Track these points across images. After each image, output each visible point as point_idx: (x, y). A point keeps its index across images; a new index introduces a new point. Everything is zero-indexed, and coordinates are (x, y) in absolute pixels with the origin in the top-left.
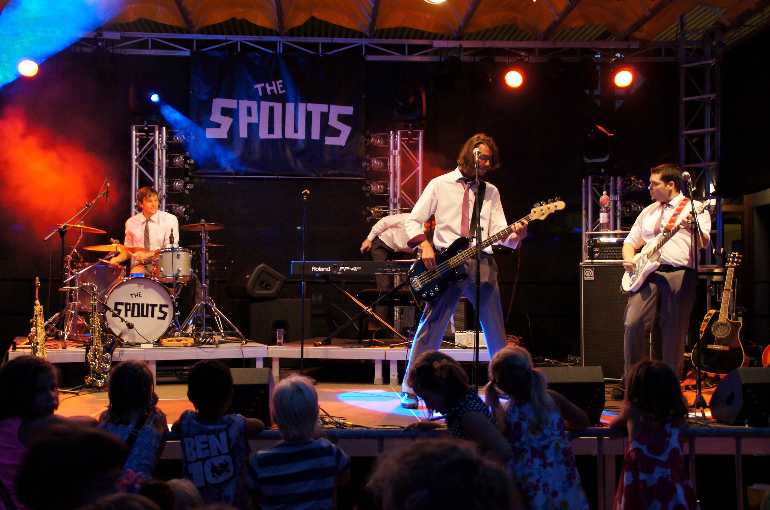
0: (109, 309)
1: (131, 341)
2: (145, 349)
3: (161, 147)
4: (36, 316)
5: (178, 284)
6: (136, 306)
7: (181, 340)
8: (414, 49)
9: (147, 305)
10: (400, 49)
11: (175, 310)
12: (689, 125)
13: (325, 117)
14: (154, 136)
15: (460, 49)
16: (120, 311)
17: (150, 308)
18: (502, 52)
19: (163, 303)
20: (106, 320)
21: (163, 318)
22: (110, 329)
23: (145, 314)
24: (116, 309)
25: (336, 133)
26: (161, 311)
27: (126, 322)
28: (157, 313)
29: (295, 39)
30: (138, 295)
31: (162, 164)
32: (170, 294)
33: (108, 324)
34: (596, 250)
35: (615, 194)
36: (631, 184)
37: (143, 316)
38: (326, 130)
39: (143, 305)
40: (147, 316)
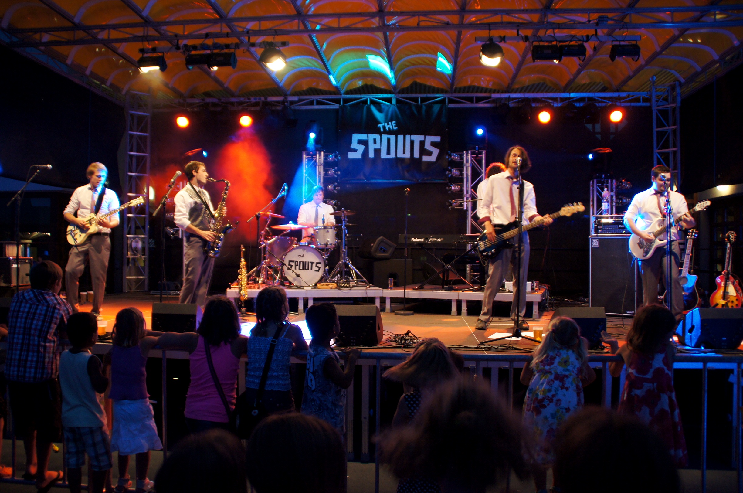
0: (285, 264)
1: (299, 285)
2: (306, 290)
3: (320, 164)
4: (241, 268)
5: (327, 250)
6: (301, 263)
7: (329, 285)
8: (479, 100)
9: (308, 262)
10: (470, 100)
11: (326, 266)
12: (659, 146)
13: (422, 143)
14: (316, 157)
15: (509, 99)
16: (292, 266)
17: (310, 264)
18: (536, 100)
19: (318, 261)
20: (284, 271)
21: (318, 271)
22: (286, 277)
23: (307, 268)
24: (289, 265)
25: (430, 153)
26: (317, 266)
27: (295, 273)
28: (315, 268)
29: (403, 95)
30: (303, 256)
31: (321, 175)
32: (322, 256)
33: (285, 274)
34: (600, 227)
35: (612, 191)
36: (622, 185)
37: (306, 269)
38: (424, 151)
39: (306, 262)
40: (308, 269)
